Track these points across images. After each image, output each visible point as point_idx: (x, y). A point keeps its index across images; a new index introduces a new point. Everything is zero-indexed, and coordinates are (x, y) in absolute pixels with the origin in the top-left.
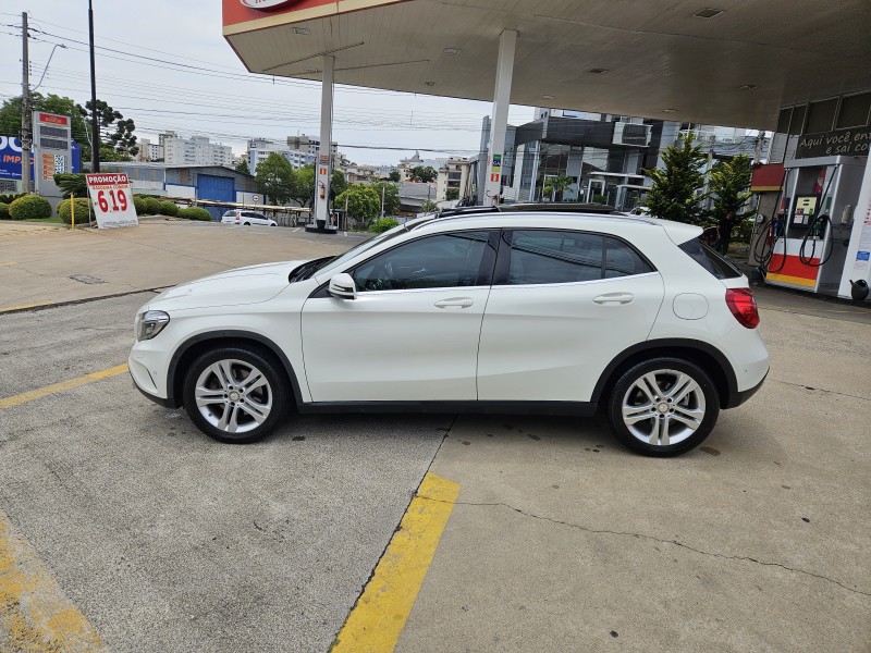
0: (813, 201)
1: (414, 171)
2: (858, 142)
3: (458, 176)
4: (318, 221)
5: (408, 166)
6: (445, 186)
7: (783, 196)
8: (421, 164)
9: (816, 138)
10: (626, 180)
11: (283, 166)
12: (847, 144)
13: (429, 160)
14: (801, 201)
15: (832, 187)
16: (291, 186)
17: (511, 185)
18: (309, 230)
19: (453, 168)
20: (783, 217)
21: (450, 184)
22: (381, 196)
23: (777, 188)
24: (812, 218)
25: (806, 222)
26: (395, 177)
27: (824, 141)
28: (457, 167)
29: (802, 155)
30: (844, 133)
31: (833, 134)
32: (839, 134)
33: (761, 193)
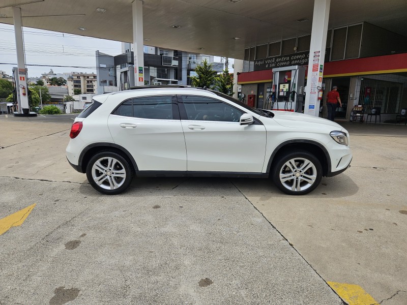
0: (287, 85)
1: (52, 80)
2: (278, 62)
3: (79, 82)
4: (23, 109)
5: (47, 77)
6: (73, 87)
7: (273, 84)
8: (55, 76)
9: (261, 61)
10: (170, 82)
12: (274, 63)
13: (60, 74)
14: (282, 86)
15: (295, 79)
17: (116, 85)
18: (16, 115)
19: (75, 78)
20: (274, 93)
21: (75, 86)
22: (39, 93)
23: (271, 81)
24: (288, 93)
25: (285, 95)
26: (40, 83)
27: (265, 62)
28: (78, 77)
29: (257, 68)
30: (272, 58)
31: (268, 59)
32: (270, 59)
33: (242, 85)
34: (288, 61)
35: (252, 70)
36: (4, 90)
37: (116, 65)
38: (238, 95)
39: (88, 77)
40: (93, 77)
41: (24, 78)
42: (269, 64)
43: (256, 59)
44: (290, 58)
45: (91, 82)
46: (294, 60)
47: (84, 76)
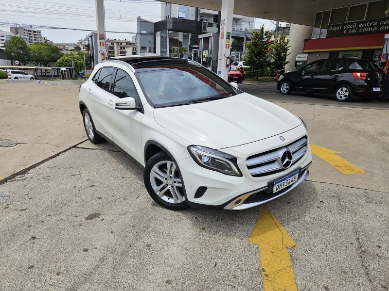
2: (361, 27)
5: (83, 43)
9: (338, 26)
11: (22, 43)
12: (355, 29)
16: (28, 55)
17: (155, 52)
19: (109, 44)
21: (109, 52)
27: (342, 27)
28: (112, 43)
29: (330, 34)
30: (353, 23)
31: (347, 24)
32: (350, 24)
33: (309, 53)
34: (375, 26)
35: (324, 36)
36: (53, 55)
37: (156, 31)
38: (296, 63)
39: (121, 44)
40: (125, 44)
41: (103, 43)
42: (348, 30)
43: (331, 23)
44: (378, 24)
45: (124, 48)
46: (384, 25)
47: (118, 43)
